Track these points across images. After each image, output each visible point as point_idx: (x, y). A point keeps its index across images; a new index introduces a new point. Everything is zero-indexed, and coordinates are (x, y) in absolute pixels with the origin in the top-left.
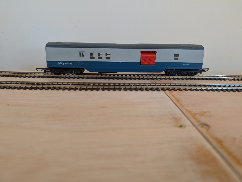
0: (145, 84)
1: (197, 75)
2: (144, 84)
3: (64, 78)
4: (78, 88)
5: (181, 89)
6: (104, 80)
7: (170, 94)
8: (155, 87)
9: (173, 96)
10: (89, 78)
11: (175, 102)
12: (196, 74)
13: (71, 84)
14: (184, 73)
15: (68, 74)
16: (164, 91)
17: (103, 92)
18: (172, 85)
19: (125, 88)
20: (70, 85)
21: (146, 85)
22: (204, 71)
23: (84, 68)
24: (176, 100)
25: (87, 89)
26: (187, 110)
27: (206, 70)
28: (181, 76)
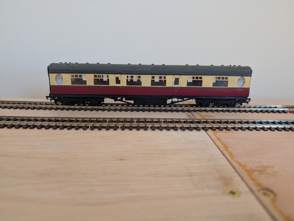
3: (73, 110)
4: (90, 127)
5: (228, 128)
6: (125, 112)
7: (214, 135)
8: (193, 125)
9: (219, 139)
13: (80, 120)
16: (206, 131)
17: (123, 131)
18: (215, 122)
19: (153, 126)
21: (181, 121)
24: (223, 146)
25: (101, 128)
26: (239, 164)
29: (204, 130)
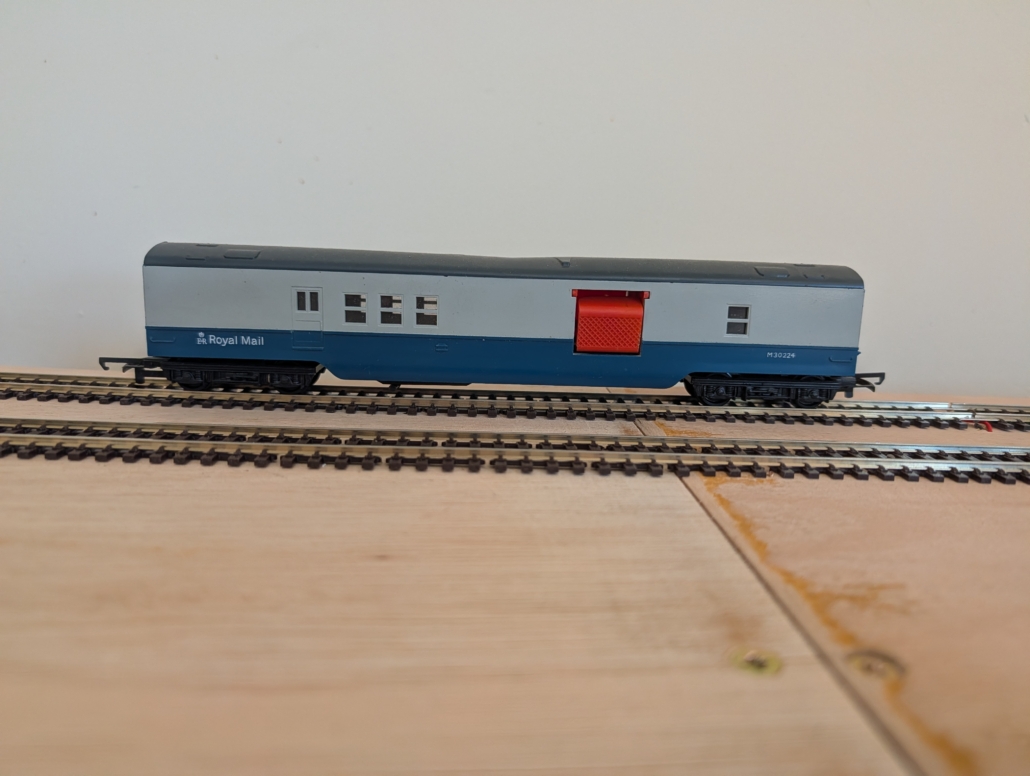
0: (593, 442)
1: (832, 403)
2: (590, 442)
3: (225, 407)
4: (279, 457)
5: (759, 468)
6: (407, 416)
7: (709, 490)
8: (637, 458)
9: (724, 502)
10: (341, 409)
11: (733, 532)
12: (829, 396)
13: (249, 435)
14: (775, 391)
15: (246, 390)
16: (681, 478)
17: (394, 475)
18: (716, 449)
19: (500, 457)
20: (241, 438)
21: (599, 443)
22: (865, 384)
23: (317, 364)
24: (736, 523)
25: (317, 461)
26: (789, 577)
27: (873, 381)
28: (760, 404)
29: (676, 474)
